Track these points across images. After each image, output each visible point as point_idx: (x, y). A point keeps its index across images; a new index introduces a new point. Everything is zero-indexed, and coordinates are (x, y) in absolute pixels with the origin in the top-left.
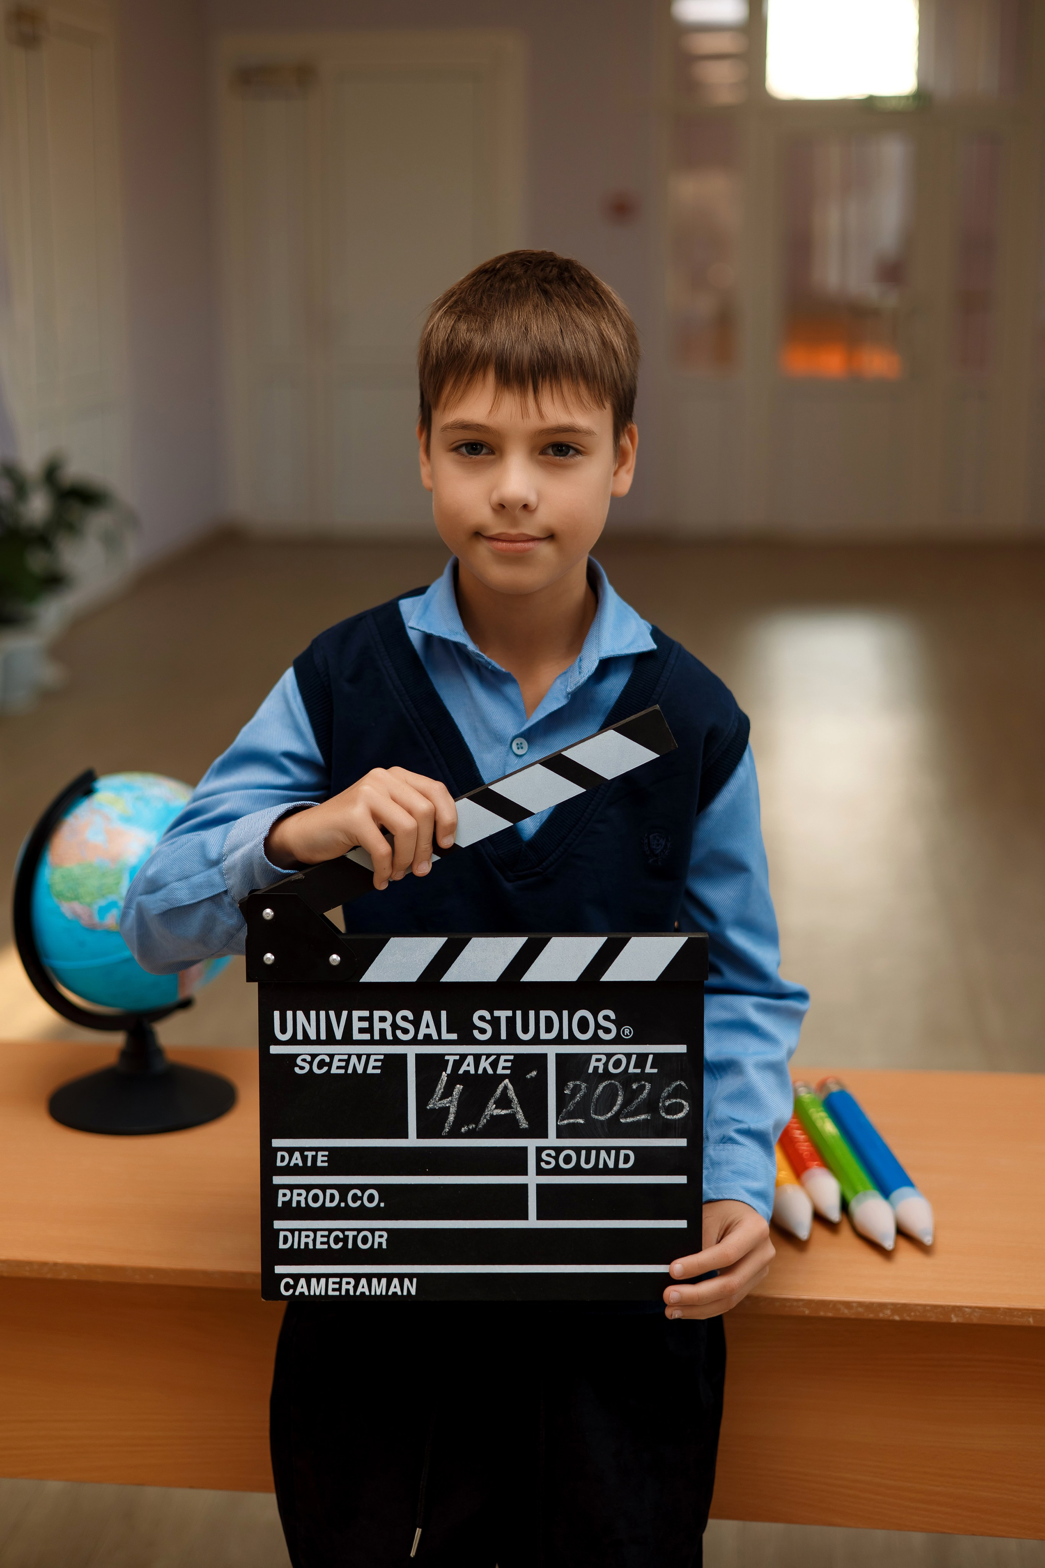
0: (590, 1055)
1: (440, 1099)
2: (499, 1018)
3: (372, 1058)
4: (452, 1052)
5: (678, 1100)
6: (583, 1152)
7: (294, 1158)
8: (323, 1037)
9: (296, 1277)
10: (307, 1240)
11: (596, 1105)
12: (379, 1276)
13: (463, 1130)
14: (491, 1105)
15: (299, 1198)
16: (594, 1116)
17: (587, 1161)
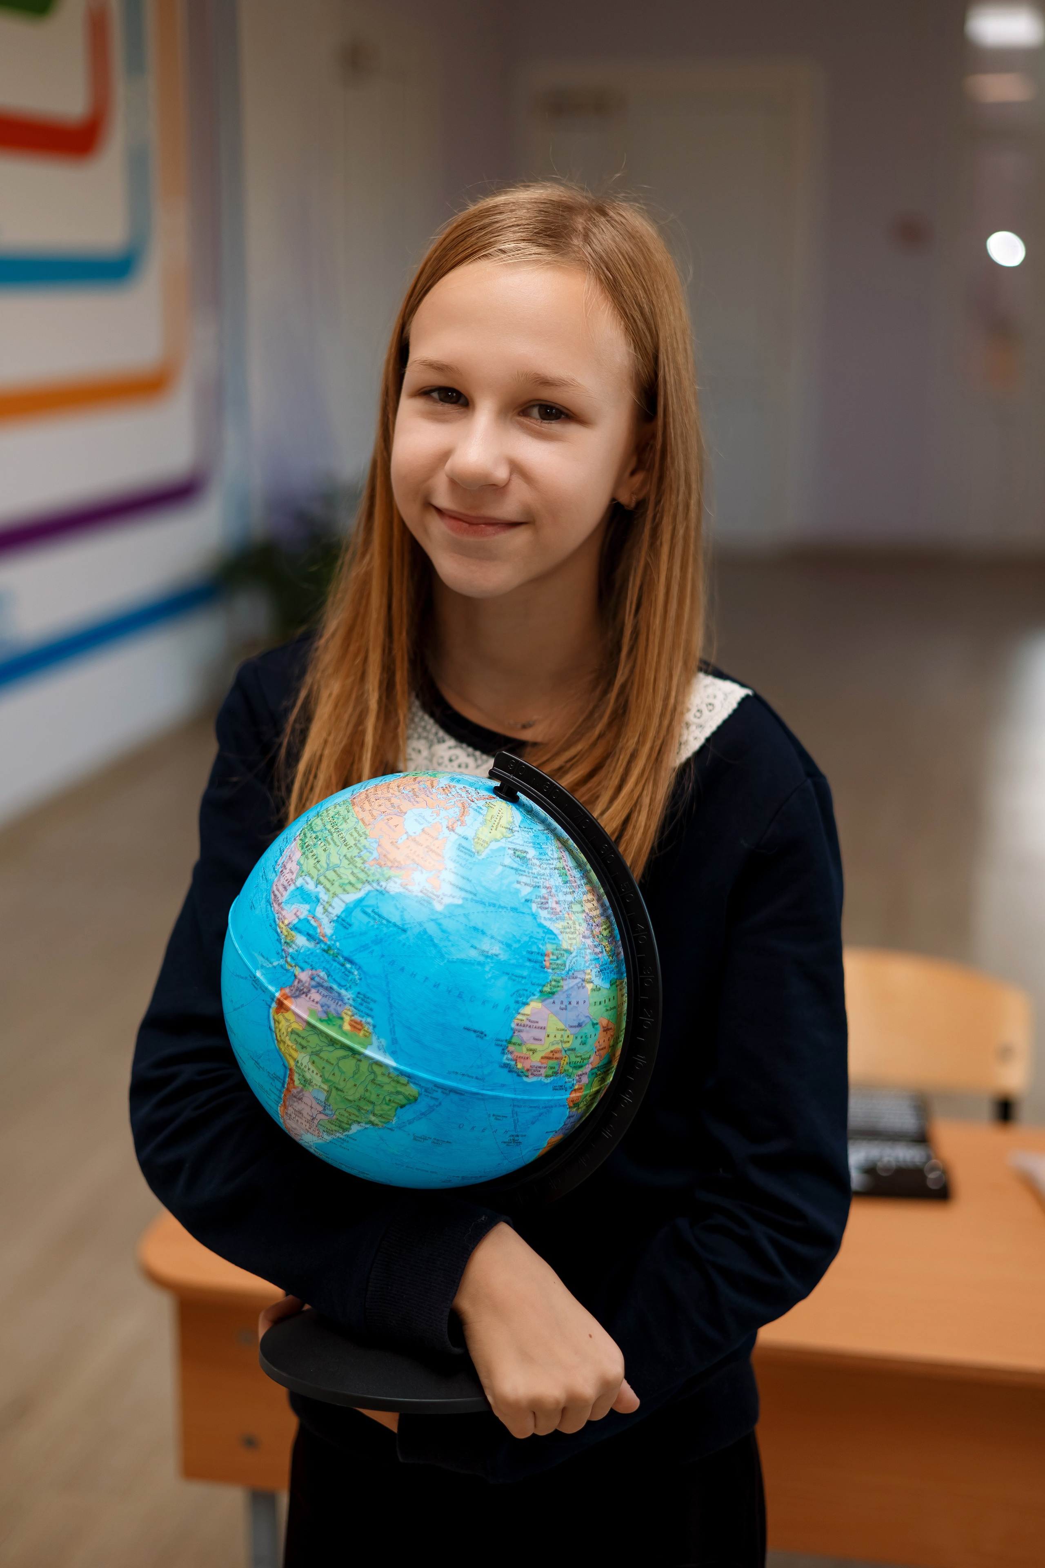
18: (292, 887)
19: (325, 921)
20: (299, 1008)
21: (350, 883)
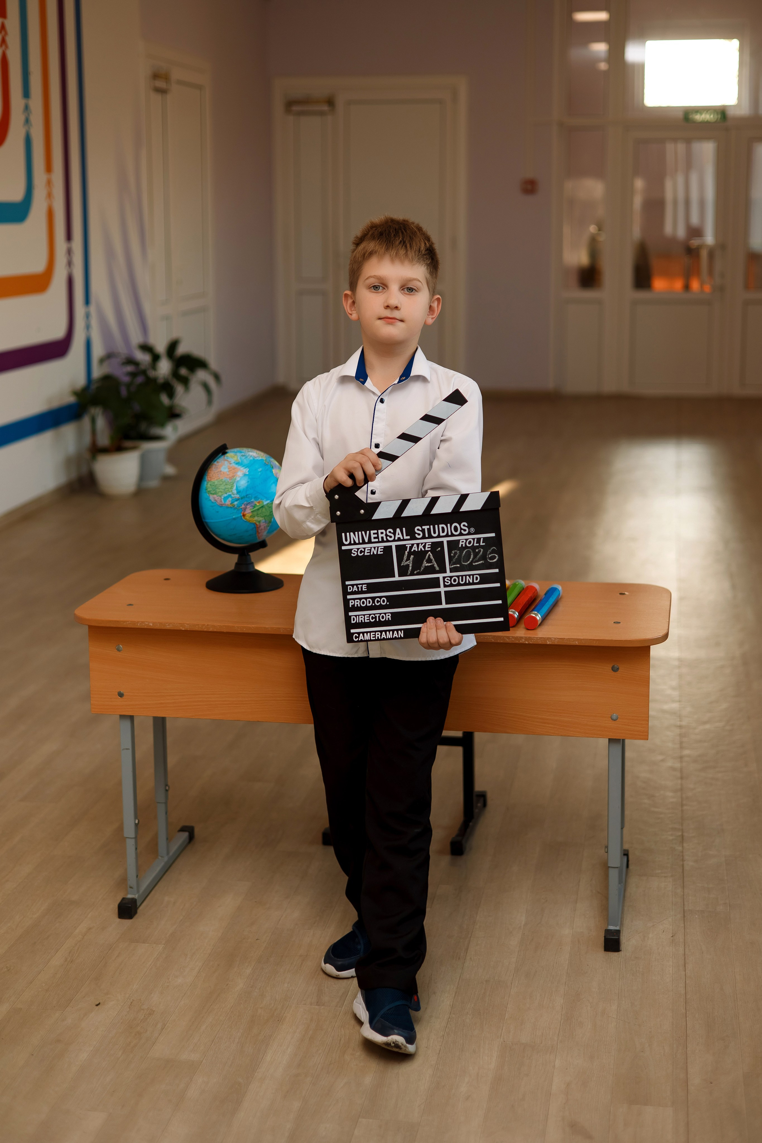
0: (460, 540)
1: (406, 562)
2: (425, 529)
3: (379, 548)
4: (408, 543)
5: (494, 555)
6: (460, 577)
7: (354, 588)
8: (361, 542)
9: (359, 633)
10: (362, 619)
11: (463, 559)
12: (389, 631)
13: (415, 572)
14: (425, 562)
15: (357, 603)
16: (463, 563)
17: (462, 581)
18: (223, 500)
19: (236, 496)
20: (248, 511)
21: (231, 487)
